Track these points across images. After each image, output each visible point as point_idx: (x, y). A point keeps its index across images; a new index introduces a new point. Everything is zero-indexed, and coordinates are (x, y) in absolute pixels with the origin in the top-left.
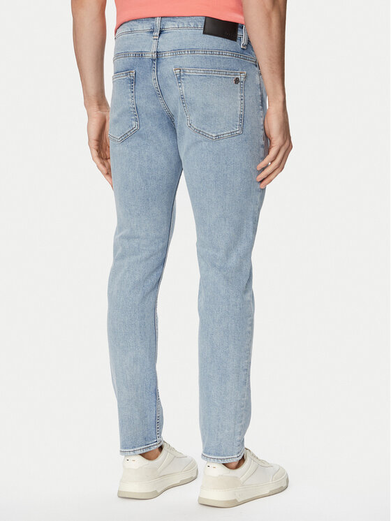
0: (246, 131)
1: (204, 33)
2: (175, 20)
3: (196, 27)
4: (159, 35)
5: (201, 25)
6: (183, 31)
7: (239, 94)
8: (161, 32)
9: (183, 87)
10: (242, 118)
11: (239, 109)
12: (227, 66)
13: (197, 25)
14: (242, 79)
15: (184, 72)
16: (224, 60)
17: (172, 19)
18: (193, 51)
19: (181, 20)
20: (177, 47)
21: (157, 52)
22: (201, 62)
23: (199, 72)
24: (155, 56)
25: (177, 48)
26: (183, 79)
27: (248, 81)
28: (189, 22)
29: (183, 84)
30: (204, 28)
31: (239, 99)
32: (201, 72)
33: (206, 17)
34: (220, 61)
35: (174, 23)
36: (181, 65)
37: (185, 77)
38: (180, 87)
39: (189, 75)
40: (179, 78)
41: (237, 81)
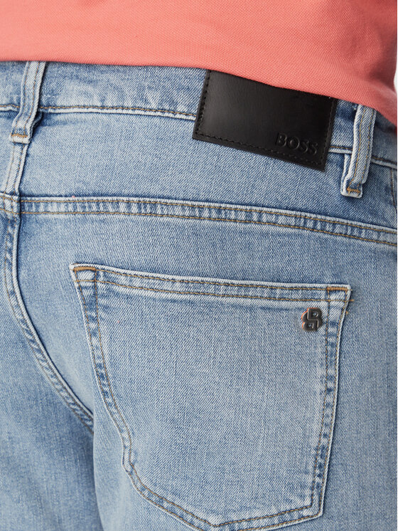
0: (335, 506)
1: (198, 135)
2: (94, 75)
3: (167, 110)
4: (35, 130)
5: (187, 104)
6: (118, 123)
7: (320, 372)
8: (41, 119)
9: (105, 339)
10: (326, 462)
11: (316, 427)
12: (275, 264)
13: (173, 103)
14: (335, 314)
15: (109, 281)
16: (266, 243)
17: (84, 74)
18: (148, 203)
19: (113, 78)
20: (92, 182)
21: (21, 195)
22: (177, 247)
23: (167, 286)
24: (11, 207)
25: (93, 187)
26: (106, 308)
27: (356, 320)
28: (141, 89)
29: (103, 328)
30: (200, 115)
31: (319, 387)
32: (173, 288)
33: (210, 71)
34: (249, 246)
35: (90, 88)
36: (101, 255)
37: (114, 302)
38: (93, 334)
39: (128, 297)
40: (91, 304)
41: (314, 320)
